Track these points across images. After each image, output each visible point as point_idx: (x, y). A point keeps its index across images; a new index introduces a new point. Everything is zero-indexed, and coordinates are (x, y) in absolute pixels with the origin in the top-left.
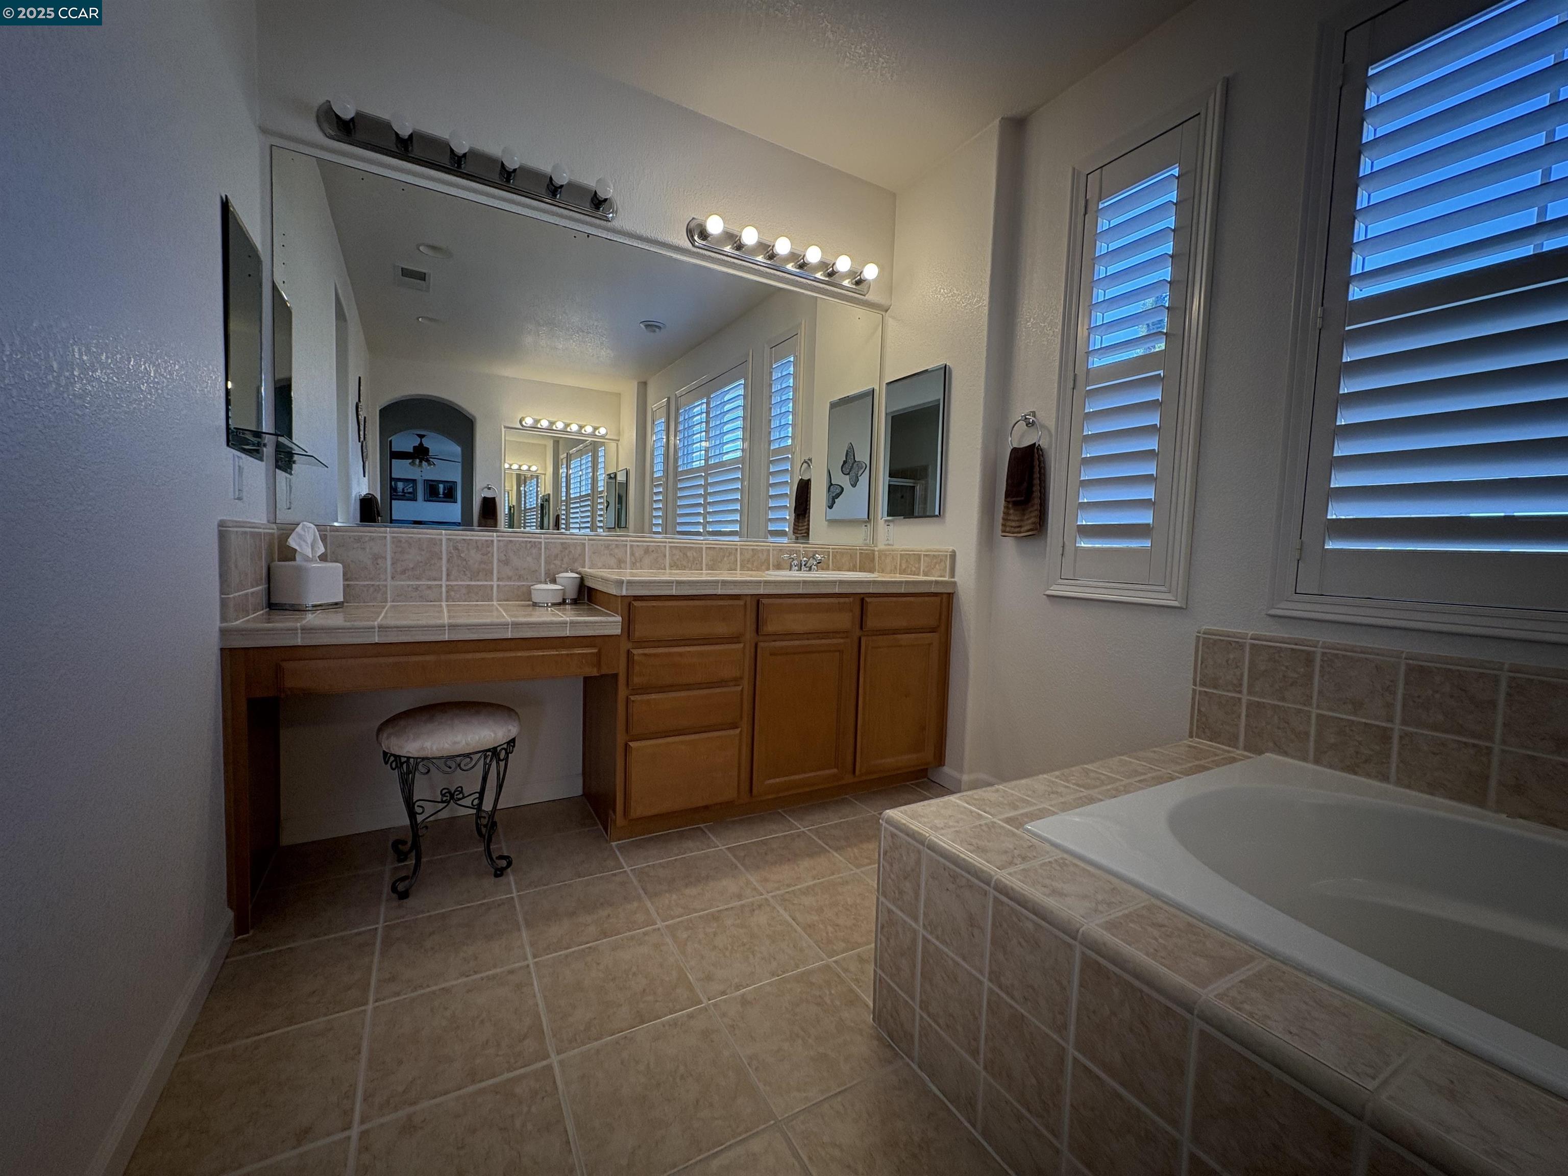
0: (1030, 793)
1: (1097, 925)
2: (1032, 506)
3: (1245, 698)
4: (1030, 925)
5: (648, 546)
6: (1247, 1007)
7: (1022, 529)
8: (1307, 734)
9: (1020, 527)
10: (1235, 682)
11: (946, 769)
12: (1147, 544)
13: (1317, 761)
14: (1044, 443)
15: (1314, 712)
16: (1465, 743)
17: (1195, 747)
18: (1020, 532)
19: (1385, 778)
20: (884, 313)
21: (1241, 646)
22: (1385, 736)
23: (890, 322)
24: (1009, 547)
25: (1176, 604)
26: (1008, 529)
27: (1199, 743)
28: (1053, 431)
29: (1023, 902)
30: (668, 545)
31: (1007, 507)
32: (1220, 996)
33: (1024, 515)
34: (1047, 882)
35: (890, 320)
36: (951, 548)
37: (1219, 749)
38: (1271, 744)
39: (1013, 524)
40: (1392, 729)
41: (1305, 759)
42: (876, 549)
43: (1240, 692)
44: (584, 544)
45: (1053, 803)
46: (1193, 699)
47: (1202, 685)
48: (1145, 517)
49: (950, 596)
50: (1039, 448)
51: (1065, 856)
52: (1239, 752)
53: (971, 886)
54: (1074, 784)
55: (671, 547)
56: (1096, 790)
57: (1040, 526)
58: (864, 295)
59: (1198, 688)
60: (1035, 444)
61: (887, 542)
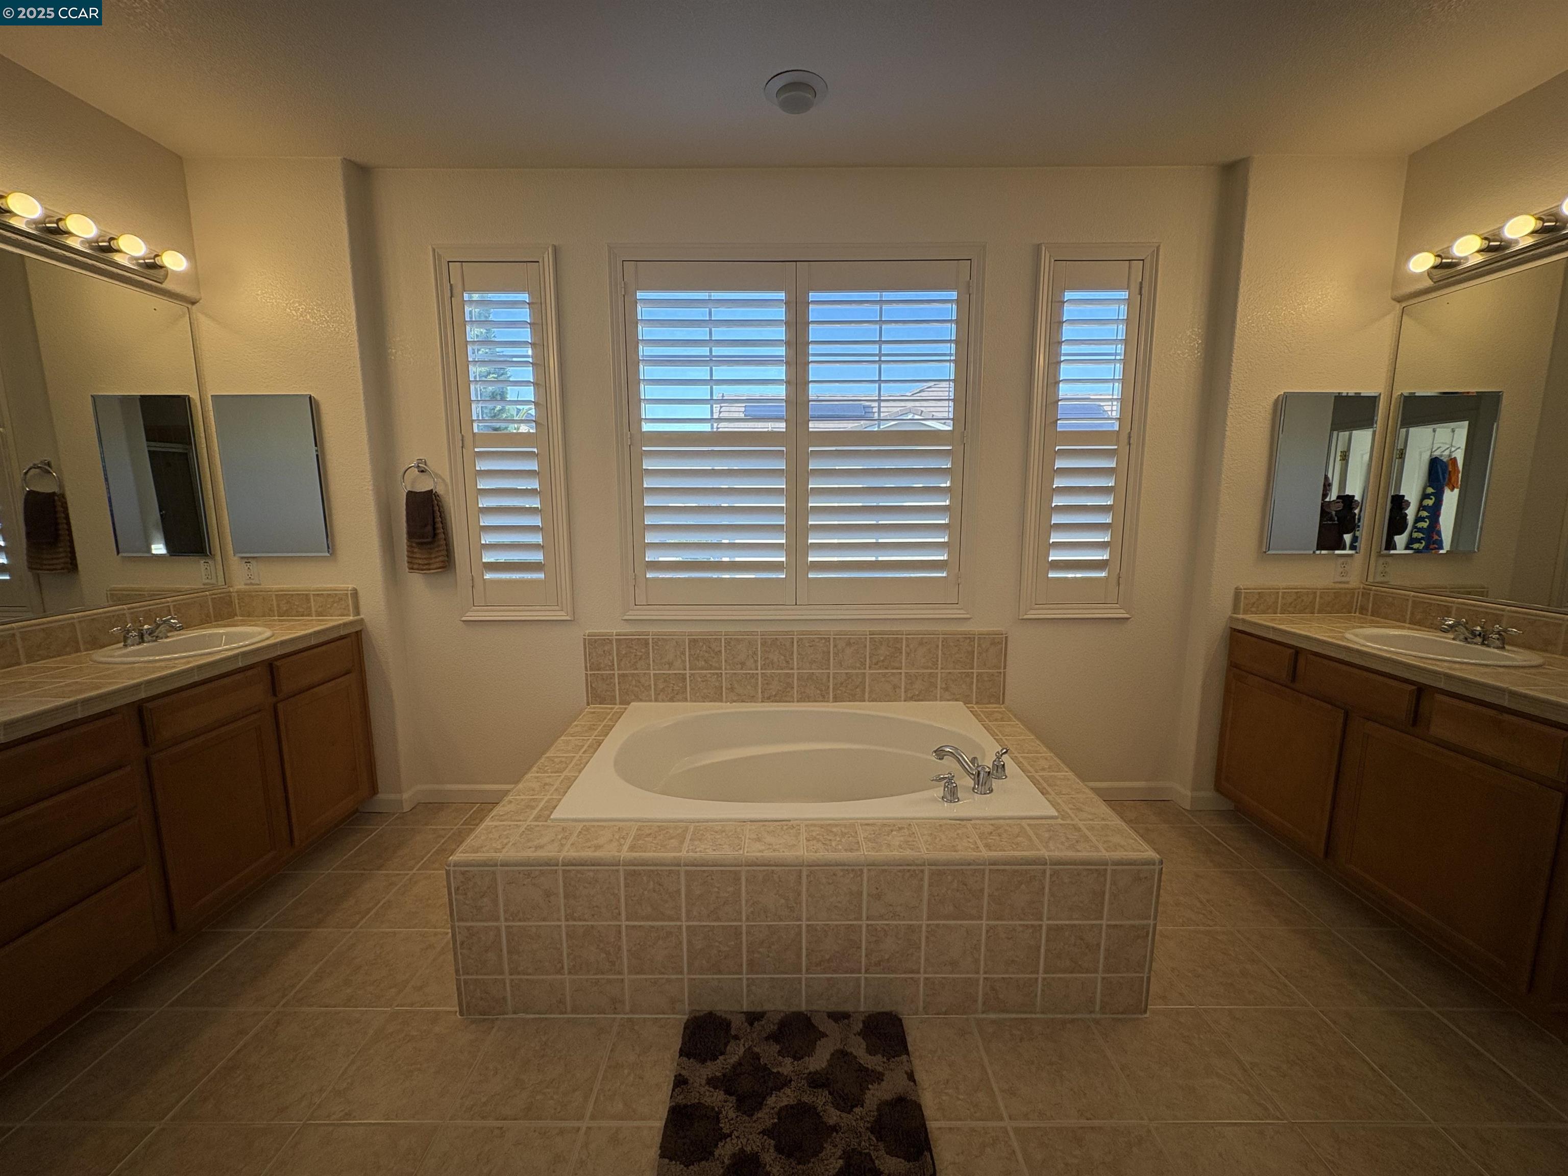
0: (531, 792)
2: (439, 546)
3: (616, 672)
4: (591, 874)
7: (432, 567)
8: (650, 686)
9: (429, 564)
10: (610, 664)
11: (381, 796)
12: (541, 576)
13: (656, 700)
14: (440, 490)
15: (652, 672)
16: (713, 673)
17: (594, 713)
18: (430, 569)
19: (686, 700)
20: (190, 306)
21: (611, 641)
22: (683, 678)
23: (205, 324)
24: (417, 583)
25: (568, 618)
26: (415, 566)
27: (594, 708)
28: (448, 481)
29: (583, 863)
31: (410, 546)
32: (688, 852)
33: (431, 554)
34: (588, 844)
35: (199, 315)
36: (351, 586)
37: (606, 708)
38: (633, 697)
39: (420, 562)
40: (686, 674)
41: (651, 701)
42: (231, 590)
43: (614, 670)
45: (551, 792)
46: (587, 680)
47: (591, 669)
48: (537, 557)
49: (358, 634)
50: (437, 495)
51: (584, 823)
52: (617, 707)
53: (542, 873)
54: (552, 773)
56: (567, 770)
57: (447, 563)
58: (161, 283)
59: (589, 673)
60: (432, 490)
61: (249, 582)
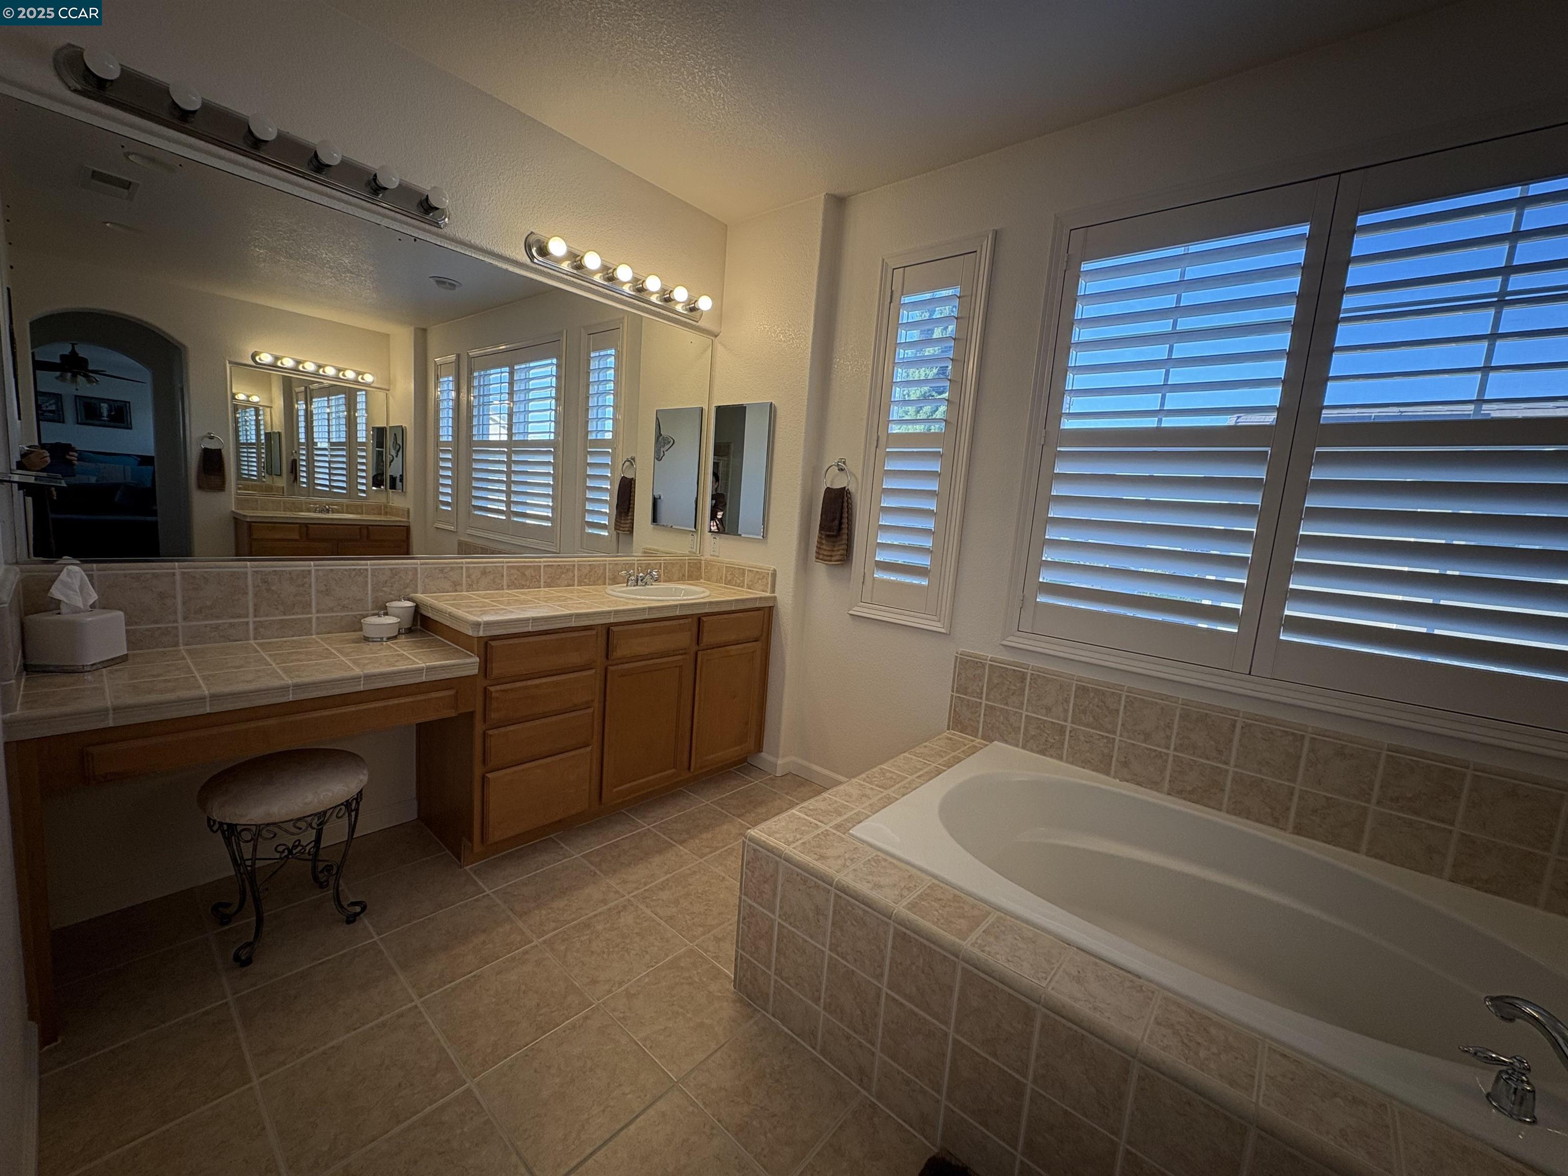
0: (847, 798)
1: (904, 907)
2: (842, 540)
3: (984, 702)
4: (861, 912)
5: (485, 567)
6: (987, 949)
7: (833, 559)
8: (1019, 728)
9: (831, 556)
10: (979, 691)
11: (764, 755)
12: (925, 583)
13: (1024, 747)
14: (852, 488)
15: (1025, 713)
16: (1102, 736)
17: (950, 739)
18: (831, 561)
19: (1060, 758)
20: (713, 338)
21: (983, 665)
22: (1062, 730)
23: (719, 348)
24: (820, 570)
25: (943, 630)
26: (821, 557)
27: (954, 734)
28: (860, 481)
29: (856, 896)
30: (505, 565)
31: (820, 538)
32: (973, 945)
33: (834, 546)
34: (870, 878)
35: (719, 345)
36: (773, 567)
37: (965, 738)
38: (998, 735)
39: (825, 553)
40: (1066, 726)
41: (1017, 746)
42: (702, 558)
43: (981, 698)
44: (416, 569)
45: (864, 806)
46: (951, 701)
47: (958, 692)
48: (924, 561)
49: (771, 609)
50: (848, 492)
51: (879, 853)
52: (978, 740)
53: (817, 887)
54: (877, 785)
55: (508, 567)
56: (893, 789)
57: (846, 557)
58: (697, 322)
59: (955, 694)
60: (845, 488)
61: (712, 553)
